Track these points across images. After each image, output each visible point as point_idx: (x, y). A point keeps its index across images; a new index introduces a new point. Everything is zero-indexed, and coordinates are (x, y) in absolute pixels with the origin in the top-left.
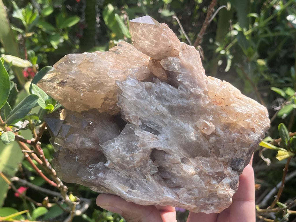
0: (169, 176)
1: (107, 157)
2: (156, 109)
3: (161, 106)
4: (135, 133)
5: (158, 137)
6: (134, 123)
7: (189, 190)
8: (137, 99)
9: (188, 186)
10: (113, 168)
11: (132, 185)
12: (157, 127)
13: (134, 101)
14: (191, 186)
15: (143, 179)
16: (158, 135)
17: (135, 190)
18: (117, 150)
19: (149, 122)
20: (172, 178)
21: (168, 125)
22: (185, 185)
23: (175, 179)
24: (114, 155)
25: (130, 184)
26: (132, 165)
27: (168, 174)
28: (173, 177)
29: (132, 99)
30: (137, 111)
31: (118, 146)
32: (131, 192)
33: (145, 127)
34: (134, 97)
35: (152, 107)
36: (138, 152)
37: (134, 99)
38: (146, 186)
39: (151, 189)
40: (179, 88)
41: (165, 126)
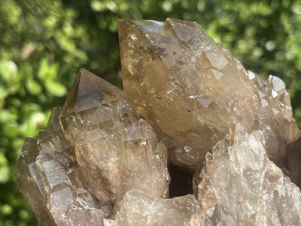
1: (118, 213)
2: (253, 216)
3: (265, 218)
4: (190, 220)
6: (204, 204)
8: (242, 175)
13: (236, 173)
18: (143, 217)
24: (133, 220)
29: (236, 169)
30: (225, 192)
31: (151, 214)
34: (241, 169)
35: (250, 208)
37: (239, 170)
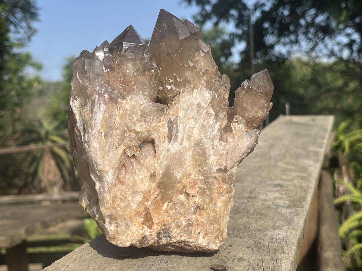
0: (130, 169)
3: (198, 131)
4: (162, 116)
5: (167, 142)
6: (171, 112)
7: (124, 195)
8: (196, 105)
9: (128, 192)
10: (119, 108)
11: (108, 135)
12: (176, 136)
13: (193, 103)
14: (129, 196)
15: (119, 143)
16: (168, 140)
17: (105, 139)
19: (177, 127)
20: (129, 173)
21: (182, 146)
22: (128, 189)
23: (130, 177)
25: (108, 131)
26: (130, 126)
27: (132, 167)
28: (131, 174)
29: (194, 101)
30: (184, 110)
31: (144, 104)
32: (101, 136)
33: (171, 125)
36: (146, 126)
38: (113, 149)
39: (112, 155)
40: (221, 142)
41: (180, 144)
